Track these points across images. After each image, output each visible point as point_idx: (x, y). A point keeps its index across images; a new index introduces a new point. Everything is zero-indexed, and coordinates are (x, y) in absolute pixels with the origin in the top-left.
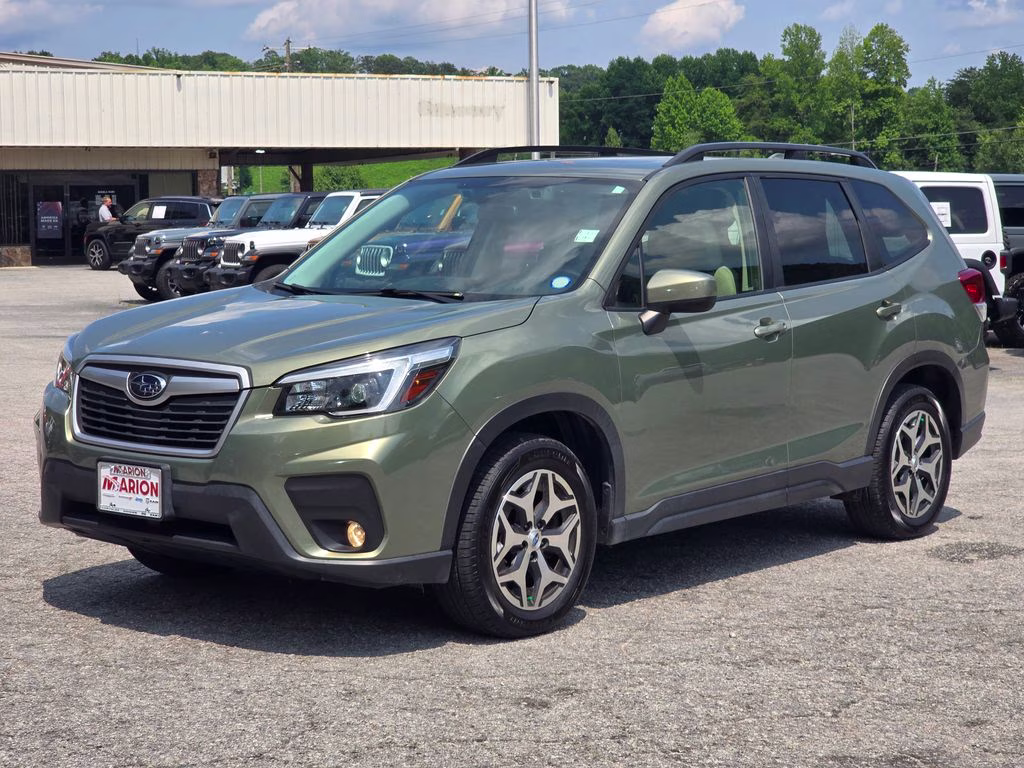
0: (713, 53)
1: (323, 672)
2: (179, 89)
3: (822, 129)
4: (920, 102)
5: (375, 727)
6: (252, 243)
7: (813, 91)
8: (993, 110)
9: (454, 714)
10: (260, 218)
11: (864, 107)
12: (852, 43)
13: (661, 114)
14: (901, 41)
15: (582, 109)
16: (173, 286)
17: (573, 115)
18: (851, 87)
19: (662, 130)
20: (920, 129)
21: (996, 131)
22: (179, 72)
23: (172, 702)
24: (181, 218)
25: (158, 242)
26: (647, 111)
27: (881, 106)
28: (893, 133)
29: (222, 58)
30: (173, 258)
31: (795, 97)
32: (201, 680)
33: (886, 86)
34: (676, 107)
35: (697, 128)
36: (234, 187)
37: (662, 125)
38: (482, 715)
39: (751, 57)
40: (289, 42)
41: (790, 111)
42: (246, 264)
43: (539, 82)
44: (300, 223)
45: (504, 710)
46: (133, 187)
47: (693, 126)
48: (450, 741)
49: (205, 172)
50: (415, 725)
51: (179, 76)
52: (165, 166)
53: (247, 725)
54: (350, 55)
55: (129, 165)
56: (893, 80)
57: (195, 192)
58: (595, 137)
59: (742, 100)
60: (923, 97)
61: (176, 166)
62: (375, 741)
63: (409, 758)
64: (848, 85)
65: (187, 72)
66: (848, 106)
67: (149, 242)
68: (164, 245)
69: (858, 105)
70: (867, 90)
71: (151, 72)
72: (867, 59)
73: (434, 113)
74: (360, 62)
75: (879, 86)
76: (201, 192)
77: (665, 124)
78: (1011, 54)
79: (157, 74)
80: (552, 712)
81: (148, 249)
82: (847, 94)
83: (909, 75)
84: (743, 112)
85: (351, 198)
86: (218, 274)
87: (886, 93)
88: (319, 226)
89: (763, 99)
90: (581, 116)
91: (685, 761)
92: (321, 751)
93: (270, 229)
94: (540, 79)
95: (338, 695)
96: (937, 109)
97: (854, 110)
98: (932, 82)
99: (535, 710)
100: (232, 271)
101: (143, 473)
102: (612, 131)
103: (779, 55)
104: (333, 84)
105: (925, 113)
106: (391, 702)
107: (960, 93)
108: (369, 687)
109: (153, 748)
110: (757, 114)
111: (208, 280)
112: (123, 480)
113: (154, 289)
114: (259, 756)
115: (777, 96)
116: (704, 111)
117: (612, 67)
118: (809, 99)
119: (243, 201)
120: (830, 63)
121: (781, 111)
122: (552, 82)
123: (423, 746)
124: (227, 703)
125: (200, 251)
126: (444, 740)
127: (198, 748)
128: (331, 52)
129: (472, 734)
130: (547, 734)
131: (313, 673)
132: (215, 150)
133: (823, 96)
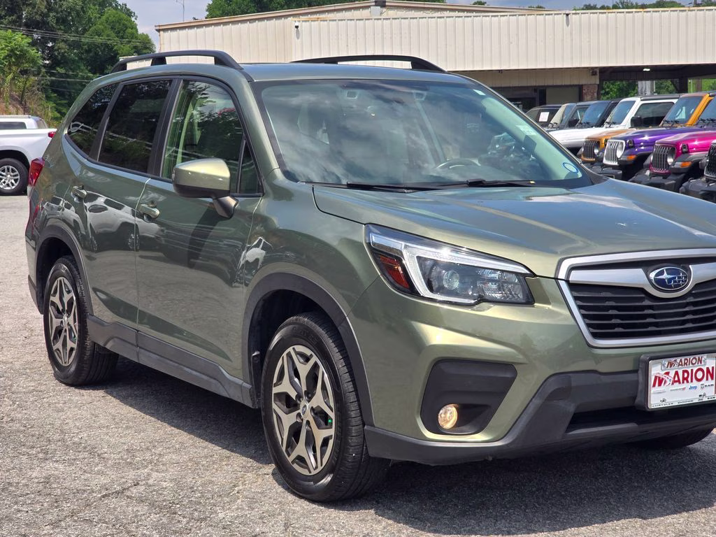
2: (568, 25)
49: (588, 86)
51: (567, 15)
52: (559, 83)
55: (532, 83)
79: (552, 14)
101: (700, 361)
112: (677, 373)
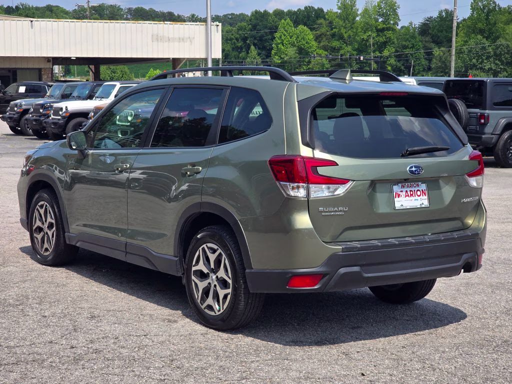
0: (303, 8)
1: (82, 308)
3: (356, 47)
4: (405, 33)
5: (101, 331)
6: (66, 107)
7: (352, 28)
8: (441, 38)
9: (136, 325)
10: (71, 94)
11: (377, 36)
12: (371, 4)
13: (277, 39)
14: (396, 3)
15: (238, 36)
16: (28, 127)
17: (233, 39)
18: (371, 26)
19: (277, 47)
20: (405, 47)
21: (442, 49)
22: (32, 19)
23: (16, 321)
24: (33, 92)
25: (21, 106)
26: (270, 37)
27: (386, 36)
28: (392, 49)
29: (56, 8)
30: (28, 113)
31: (343, 31)
32: (28, 312)
33: (388, 26)
34: (285, 35)
35: (295, 46)
36: (62, 75)
37: (277, 44)
38: (148, 326)
39: (321, 10)
40: (89, 2)
41: (341, 37)
42: (64, 117)
43: (211, 25)
44: (90, 97)
45: (158, 324)
46: (9, 76)
47: (293, 45)
48: (133, 336)
50: (119, 330)
53: (47, 330)
54: (121, 7)
56: (392, 22)
57: (40, 79)
58: (244, 50)
59: (317, 32)
60: (406, 31)
61: (30, 66)
62: (100, 336)
63: (114, 343)
64: (369, 25)
65: (36, 19)
66: (369, 35)
67: (16, 105)
68: (24, 107)
69: (374, 35)
70: (379, 27)
71: (18, 19)
72: (379, 12)
73: (159, 40)
74: (126, 11)
75: (384, 25)
76: (43, 79)
77: (279, 44)
78: (450, 10)
80: (178, 324)
81: (16, 109)
82: (369, 29)
83: (400, 20)
84: (318, 38)
85: (115, 85)
86: (50, 122)
87: (388, 29)
88: (100, 99)
89: (328, 31)
90: (237, 40)
91: (230, 343)
92: (78, 340)
93: (76, 100)
94: (212, 23)
95: (88, 318)
96: (413, 37)
97: (372, 37)
98: (411, 23)
99: (171, 324)
100: (57, 121)
102: (252, 47)
103: (335, 10)
104: (109, 25)
105: (408, 39)
106: (110, 320)
107: (425, 29)
108: (101, 314)
109: (6, 339)
110: (324, 39)
111: (45, 125)
113: (19, 129)
114: (51, 342)
115: (334, 30)
116: (298, 37)
117: (253, 15)
118: (350, 32)
119: (63, 85)
120: (361, 14)
121: (337, 38)
122: (218, 26)
123: (121, 338)
124: (39, 321)
125: (41, 111)
126: (130, 335)
127: (25, 339)
128: (111, 5)
129: (143, 333)
130: (174, 333)
131: (78, 309)
132: (50, 58)
133: (357, 30)
